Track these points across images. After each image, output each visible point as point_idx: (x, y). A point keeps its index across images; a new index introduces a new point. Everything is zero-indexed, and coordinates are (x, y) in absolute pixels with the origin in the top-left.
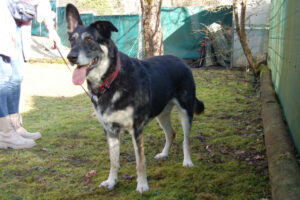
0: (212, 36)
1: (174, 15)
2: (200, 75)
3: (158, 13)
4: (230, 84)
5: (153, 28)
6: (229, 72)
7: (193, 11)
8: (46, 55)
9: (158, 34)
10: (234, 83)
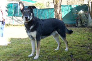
0: (80, 15)
1: (67, 8)
2: (76, 30)
3: (60, 7)
4: (86, 33)
5: (58, 13)
6: (87, 28)
7: (74, 6)
8: (20, 23)
9: (60, 15)
10: (88, 33)
